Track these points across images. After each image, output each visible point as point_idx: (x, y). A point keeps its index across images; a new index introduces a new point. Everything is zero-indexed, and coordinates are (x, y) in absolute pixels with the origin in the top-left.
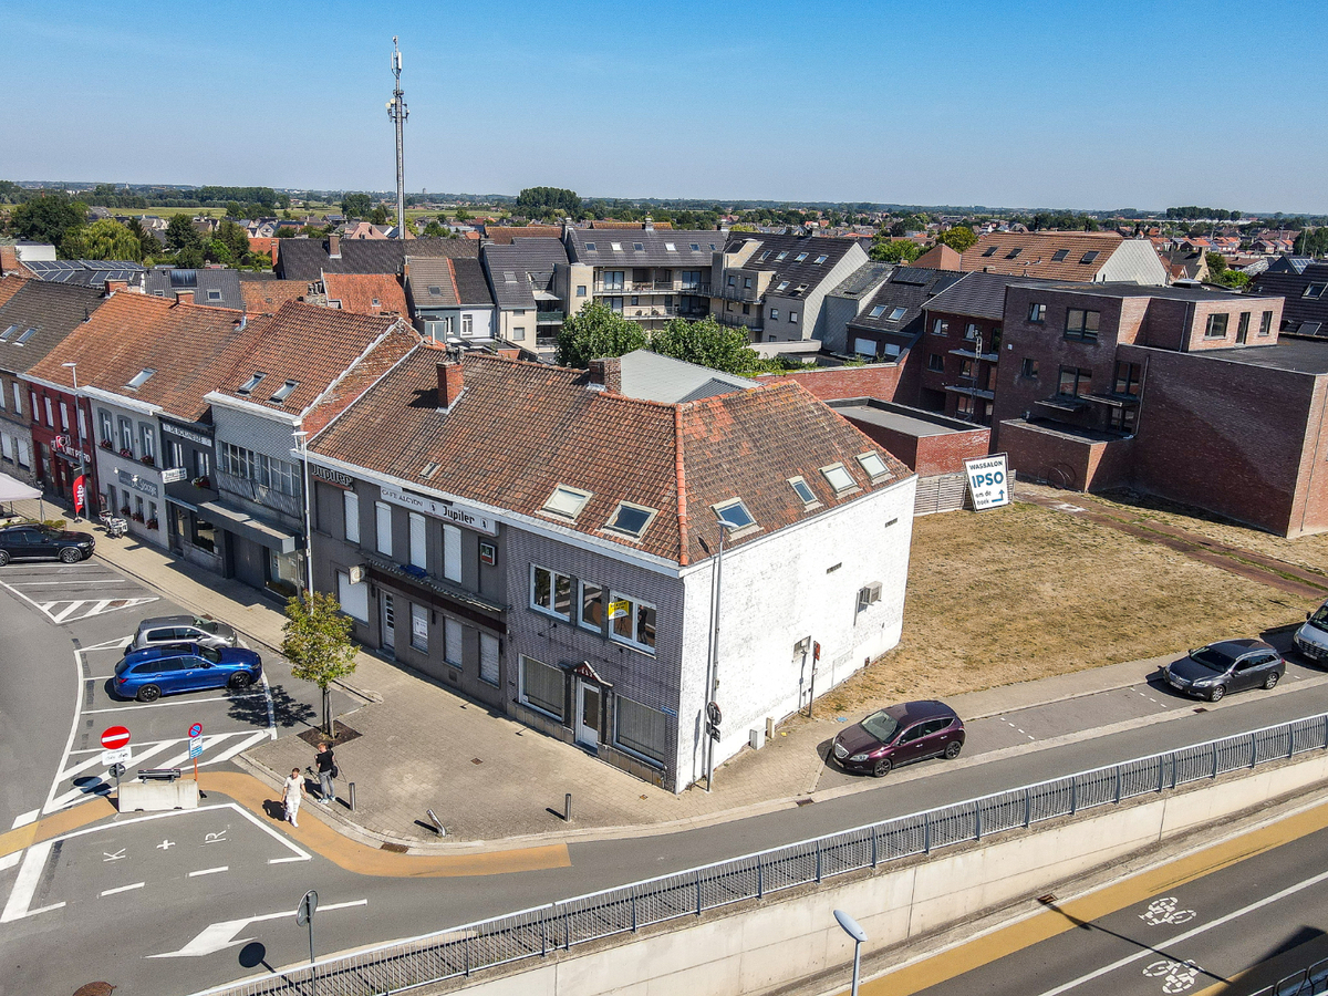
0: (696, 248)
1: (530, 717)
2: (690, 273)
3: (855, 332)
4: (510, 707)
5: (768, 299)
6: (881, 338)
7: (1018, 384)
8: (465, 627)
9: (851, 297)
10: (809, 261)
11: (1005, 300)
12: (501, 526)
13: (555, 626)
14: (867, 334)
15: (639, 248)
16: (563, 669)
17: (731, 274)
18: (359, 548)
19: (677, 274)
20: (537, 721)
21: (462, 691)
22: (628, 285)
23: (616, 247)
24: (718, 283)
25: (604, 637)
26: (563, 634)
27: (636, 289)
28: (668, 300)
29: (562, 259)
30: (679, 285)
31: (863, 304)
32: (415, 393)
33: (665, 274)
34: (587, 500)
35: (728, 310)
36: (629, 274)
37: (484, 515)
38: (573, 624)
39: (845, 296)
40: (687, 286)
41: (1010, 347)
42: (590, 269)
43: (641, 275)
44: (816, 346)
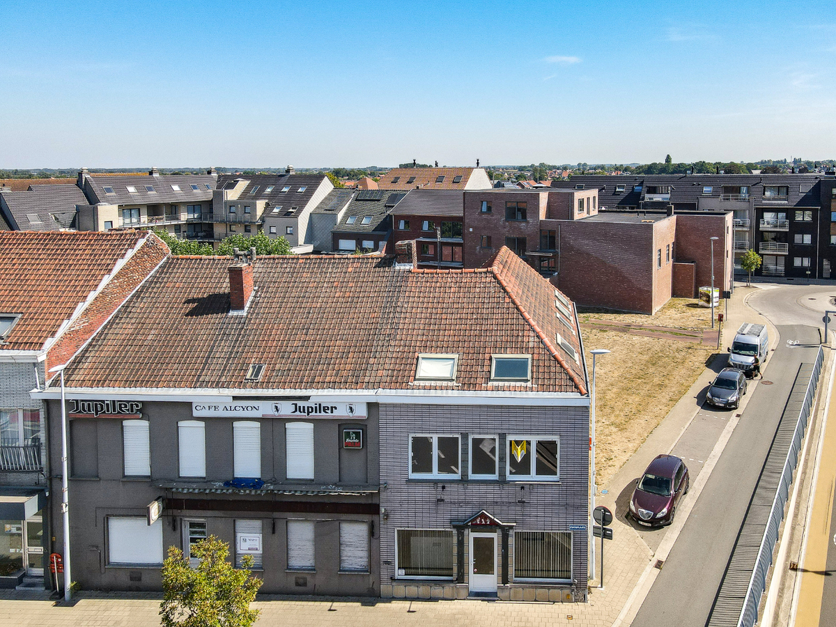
0: (195, 188)
1: (413, 590)
2: (193, 206)
3: (338, 236)
4: (385, 588)
5: (267, 219)
6: (359, 237)
7: (480, 252)
8: (318, 524)
9: (330, 212)
10: (293, 191)
11: (464, 200)
12: (372, 406)
13: (444, 487)
14: (348, 236)
15: (150, 189)
16: (454, 527)
17: (232, 204)
18: (149, 480)
19: (183, 208)
20: (423, 590)
21: (314, 594)
22: (144, 218)
23: (131, 189)
24: (221, 212)
25: (502, 482)
26: (453, 493)
27: (151, 222)
28: (177, 228)
29: (84, 202)
30: (184, 217)
31: (340, 216)
32: (188, 301)
33: (173, 209)
34: (456, 361)
35: (231, 231)
36: (144, 211)
37: (350, 400)
38: (464, 481)
39: (325, 212)
40: (191, 216)
41: (471, 230)
42: (116, 207)
43: (154, 210)
44: (310, 248)
